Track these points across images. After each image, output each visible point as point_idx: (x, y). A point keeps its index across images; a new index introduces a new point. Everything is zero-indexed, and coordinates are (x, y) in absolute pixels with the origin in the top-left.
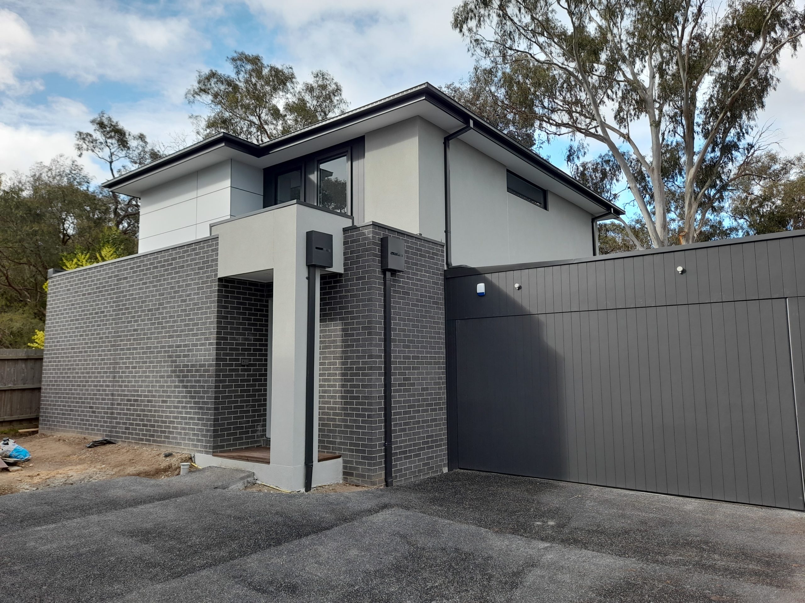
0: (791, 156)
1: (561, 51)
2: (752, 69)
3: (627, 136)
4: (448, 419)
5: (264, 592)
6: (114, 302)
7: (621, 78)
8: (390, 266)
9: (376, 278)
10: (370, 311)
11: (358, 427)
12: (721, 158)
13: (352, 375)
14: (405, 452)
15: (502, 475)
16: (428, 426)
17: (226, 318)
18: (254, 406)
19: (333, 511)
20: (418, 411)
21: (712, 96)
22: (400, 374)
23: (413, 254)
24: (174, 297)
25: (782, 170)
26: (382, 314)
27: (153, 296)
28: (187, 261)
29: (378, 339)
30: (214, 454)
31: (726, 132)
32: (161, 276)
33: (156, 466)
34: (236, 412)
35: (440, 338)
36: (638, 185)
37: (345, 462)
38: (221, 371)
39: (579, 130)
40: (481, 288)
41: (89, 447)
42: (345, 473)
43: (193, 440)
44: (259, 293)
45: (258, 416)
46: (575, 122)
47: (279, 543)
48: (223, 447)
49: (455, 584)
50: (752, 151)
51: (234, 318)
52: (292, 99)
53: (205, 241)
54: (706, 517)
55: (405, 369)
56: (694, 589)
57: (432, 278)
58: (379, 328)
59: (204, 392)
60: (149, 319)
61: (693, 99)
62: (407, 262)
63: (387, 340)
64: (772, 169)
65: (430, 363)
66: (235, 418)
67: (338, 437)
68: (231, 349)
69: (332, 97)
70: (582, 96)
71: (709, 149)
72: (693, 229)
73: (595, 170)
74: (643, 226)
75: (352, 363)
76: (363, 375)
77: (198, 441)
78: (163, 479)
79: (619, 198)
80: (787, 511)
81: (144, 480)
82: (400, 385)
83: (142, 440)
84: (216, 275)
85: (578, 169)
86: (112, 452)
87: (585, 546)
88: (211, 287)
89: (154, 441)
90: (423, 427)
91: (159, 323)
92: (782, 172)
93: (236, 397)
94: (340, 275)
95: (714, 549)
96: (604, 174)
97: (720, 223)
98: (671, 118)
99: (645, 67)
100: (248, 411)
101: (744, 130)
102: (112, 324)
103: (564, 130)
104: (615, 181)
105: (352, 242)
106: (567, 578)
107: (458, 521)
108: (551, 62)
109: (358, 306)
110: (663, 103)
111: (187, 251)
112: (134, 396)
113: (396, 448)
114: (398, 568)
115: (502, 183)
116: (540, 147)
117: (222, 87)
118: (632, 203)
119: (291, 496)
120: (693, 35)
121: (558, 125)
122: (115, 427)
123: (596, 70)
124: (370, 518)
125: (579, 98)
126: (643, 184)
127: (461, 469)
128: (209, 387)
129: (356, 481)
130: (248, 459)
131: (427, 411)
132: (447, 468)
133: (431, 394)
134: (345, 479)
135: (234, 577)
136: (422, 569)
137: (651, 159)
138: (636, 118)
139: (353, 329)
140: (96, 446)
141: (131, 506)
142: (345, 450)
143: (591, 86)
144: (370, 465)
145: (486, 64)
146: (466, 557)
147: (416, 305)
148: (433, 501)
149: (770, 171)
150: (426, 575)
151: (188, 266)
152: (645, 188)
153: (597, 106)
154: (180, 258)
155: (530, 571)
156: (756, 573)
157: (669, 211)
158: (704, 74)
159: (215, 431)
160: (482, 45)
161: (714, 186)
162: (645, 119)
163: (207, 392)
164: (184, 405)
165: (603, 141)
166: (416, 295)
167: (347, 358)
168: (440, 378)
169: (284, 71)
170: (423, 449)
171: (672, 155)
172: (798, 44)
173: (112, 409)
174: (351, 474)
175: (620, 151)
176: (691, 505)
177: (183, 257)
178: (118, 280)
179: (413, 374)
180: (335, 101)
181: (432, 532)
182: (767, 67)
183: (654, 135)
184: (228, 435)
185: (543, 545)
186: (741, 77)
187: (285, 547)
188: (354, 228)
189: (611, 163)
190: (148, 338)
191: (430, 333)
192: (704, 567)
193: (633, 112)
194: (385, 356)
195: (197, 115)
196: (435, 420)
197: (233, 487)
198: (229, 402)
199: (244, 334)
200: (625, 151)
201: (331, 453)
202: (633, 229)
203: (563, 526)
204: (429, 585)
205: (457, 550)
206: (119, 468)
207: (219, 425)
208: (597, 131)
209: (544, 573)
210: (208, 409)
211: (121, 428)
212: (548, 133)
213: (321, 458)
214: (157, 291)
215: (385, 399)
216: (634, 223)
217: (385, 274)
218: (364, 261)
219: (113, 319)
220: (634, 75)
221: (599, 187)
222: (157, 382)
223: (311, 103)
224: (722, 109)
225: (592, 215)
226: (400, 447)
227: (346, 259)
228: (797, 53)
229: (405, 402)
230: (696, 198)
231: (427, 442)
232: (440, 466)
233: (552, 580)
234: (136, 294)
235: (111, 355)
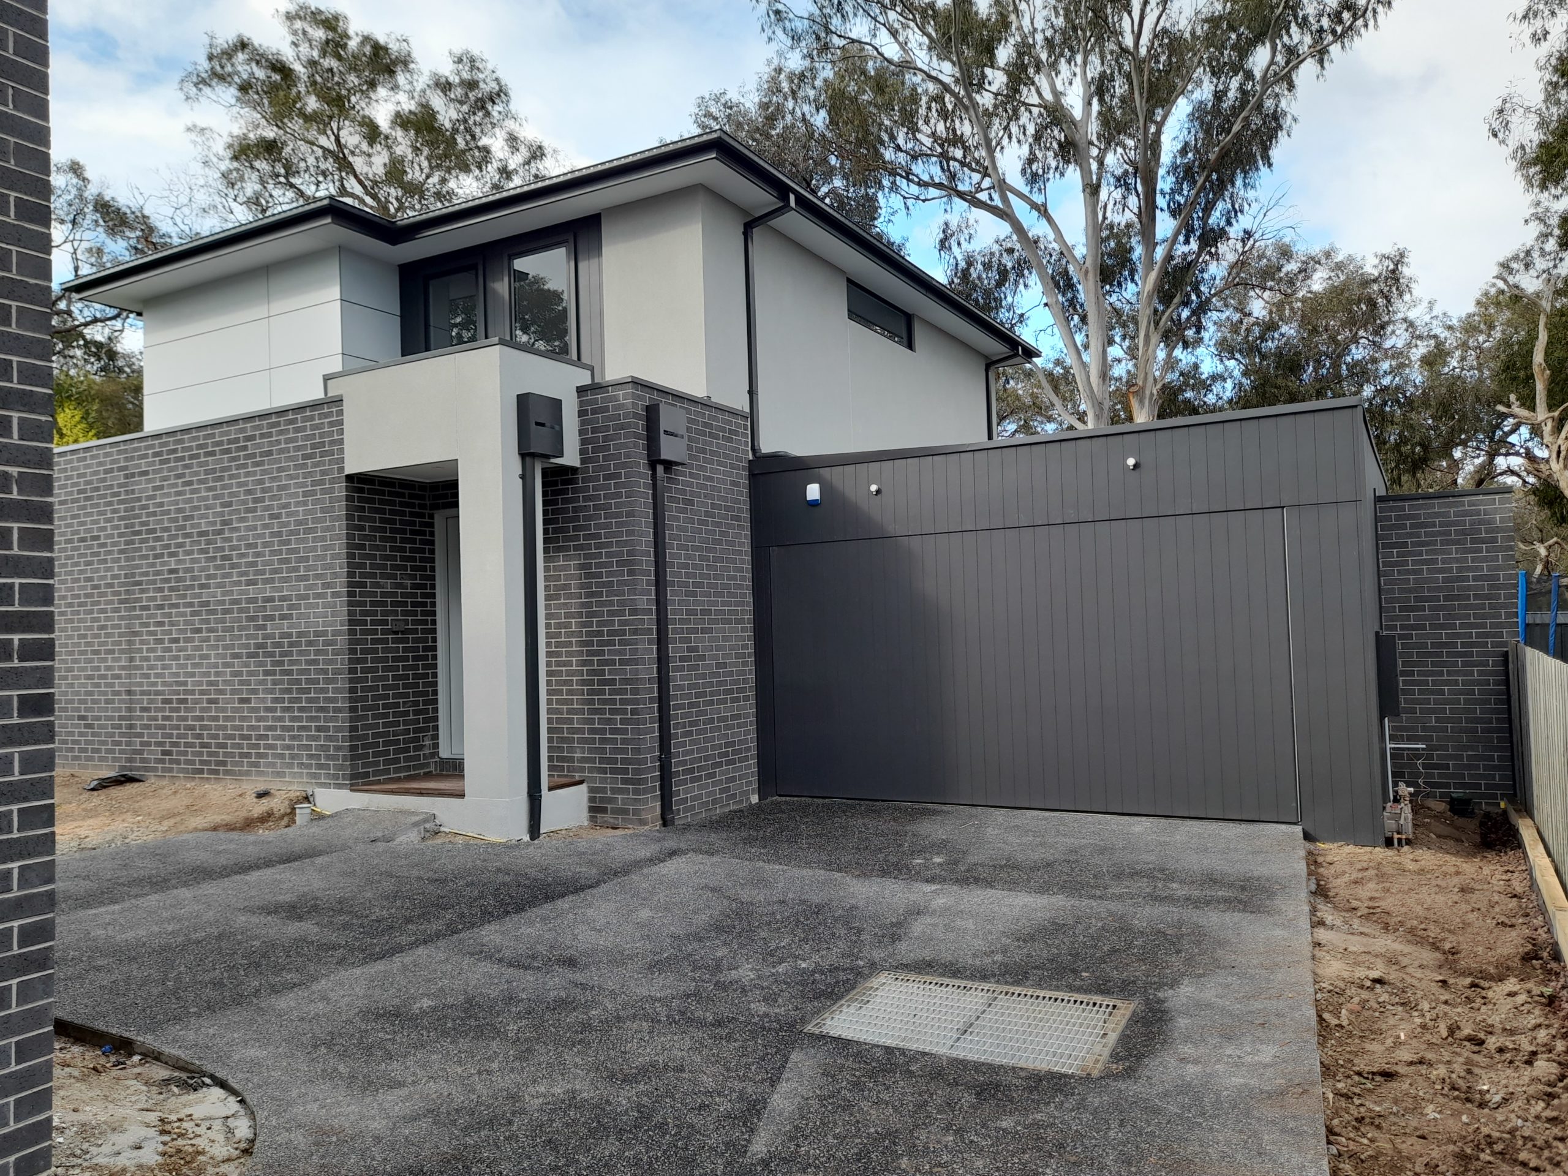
0: (1316, 250)
1: (926, 40)
2: (1253, 101)
3: (1042, 209)
4: (758, 715)
5: (527, 968)
6: (121, 518)
7: (1034, 99)
8: (664, 456)
9: (641, 475)
10: (630, 533)
11: (614, 731)
12: (1199, 255)
13: (601, 643)
14: (692, 771)
15: (851, 802)
16: (727, 727)
17: (363, 546)
18: (416, 703)
19: (591, 863)
20: (711, 703)
21: (1186, 144)
22: (682, 640)
23: (698, 432)
24: (254, 510)
25: (1299, 272)
26: (651, 539)
27: (207, 507)
28: (278, 442)
29: (646, 580)
30: (353, 788)
31: (1208, 209)
32: (223, 470)
33: (243, 814)
34: (386, 716)
35: (743, 578)
36: (1060, 297)
37: (591, 790)
38: (358, 642)
39: (961, 195)
40: (813, 492)
41: (93, 790)
42: (591, 809)
43: (309, 766)
44: (417, 502)
45: (425, 721)
46: (953, 177)
47: (520, 909)
48: (367, 775)
49: (811, 942)
50: (1251, 241)
51: (377, 548)
52: (408, 105)
53: (315, 405)
54: (1163, 839)
55: (690, 631)
56: (1145, 925)
57: (730, 474)
58: (647, 562)
59: (328, 681)
60: (202, 551)
61: (1153, 146)
62: (690, 448)
63: (660, 583)
64: (1284, 270)
65: (729, 622)
66: (385, 725)
67: (578, 750)
68: (373, 604)
69: (489, 106)
70: (965, 128)
71: (1181, 238)
72: (1151, 380)
73: (987, 266)
74: (1067, 370)
75: (600, 624)
76: (621, 643)
77: (320, 766)
78: (262, 833)
79: (1029, 322)
80: (1275, 825)
81: (235, 835)
82: (682, 659)
83: (201, 771)
84: (341, 469)
85: (957, 264)
86: (144, 795)
87: (990, 884)
88: (331, 491)
89: (226, 772)
90: (719, 729)
91: (223, 558)
92: (1300, 277)
93: (385, 687)
94: (574, 470)
95: (1171, 877)
96: (1003, 274)
97: (1196, 366)
98: (1118, 179)
99: (1075, 75)
100: (407, 713)
101: (1237, 206)
102: (118, 560)
103: (933, 192)
104: (1021, 287)
105: (594, 412)
106: (970, 924)
107: (795, 866)
108: (912, 65)
109: (608, 526)
110: (1106, 148)
111: (278, 424)
112: (178, 693)
113: (678, 764)
114: (719, 928)
115: (838, 302)
116: (890, 221)
117: (260, 74)
118: (1049, 331)
119: (508, 847)
120: (1158, 29)
121: (922, 184)
122: (141, 752)
123: (990, 83)
124: (655, 869)
125: (959, 133)
126: (1069, 295)
127: (780, 796)
128: (336, 672)
129: (612, 820)
130: (421, 793)
131: (725, 701)
132: (757, 796)
133: (731, 674)
134: (592, 819)
135: (472, 954)
136: (757, 927)
137: (1084, 251)
138: (1057, 175)
139: (599, 565)
140: (105, 787)
141: (236, 873)
142: (591, 770)
143: (981, 109)
144: (636, 792)
145: (795, 62)
146: (819, 909)
147: (706, 523)
148: (749, 841)
149: (1282, 275)
150: (763, 934)
151: (281, 451)
152: (1073, 303)
153: (991, 151)
154: (262, 436)
155: (916, 920)
156: (1227, 901)
157: (1111, 342)
158: (1177, 98)
159: (353, 748)
160: (787, 22)
161: (1186, 303)
162: (1073, 173)
163: (333, 681)
164: (286, 705)
165: (1002, 218)
166: (705, 505)
167: (590, 615)
168: (745, 647)
169: (390, 46)
170: (720, 764)
171: (1119, 244)
172: (1326, 57)
173: (130, 718)
174: (604, 810)
175: (1030, 235)
176: (1140, 826)
177: (270, 435)
178: (126, 477)
179: (703, 640)
180: (495, 114)
181: (760, 882)
182: (1277, 95)
183: (1089, 209)
184: (375, 755)
185: (929, 888)
186: (1236, 111)
187: (532, 913)
188: (595, 387)
189: (1016, 254)
190: (202, 586)
191: (728, 569)
192: (1157, 899)
193: (1054, 164)
194: (658, 610)
195: (204, 126)
196: (738, 717)
197: (401, 838)
198: (374, 698)
199: (395, 577)
200: (1040, 234)
201: (566, 776)
202: (1050, 375)
203: (956, 862)
204: (773, 945)
205: (803, 902)
206: (172, 821)
207: (358, 738)
208: (991, 199)
209: (934, 920)
210: (337, 710)
211: (153, 753)
212: (905, 198)
213: (552, 784)
214: (215, 497)
215: (660, 682)
216: (1051, 366)
217: (654, 470)
218: (618, 447)
219: (121, 552)
220: (1057, 94)
221: (992, 301)
222: (226, 665)
223: (447, 114)
224: (1203, 167)
225: (986, 357)
226: (684, 763)
227: (583, 442)
228: (1325, 72)
229: (690, 687)
230: (1157, 324)
231: (726, 754)
232: (747, 793)
233: (949, 928)
234: (170, 503)
235: (121, 618)
